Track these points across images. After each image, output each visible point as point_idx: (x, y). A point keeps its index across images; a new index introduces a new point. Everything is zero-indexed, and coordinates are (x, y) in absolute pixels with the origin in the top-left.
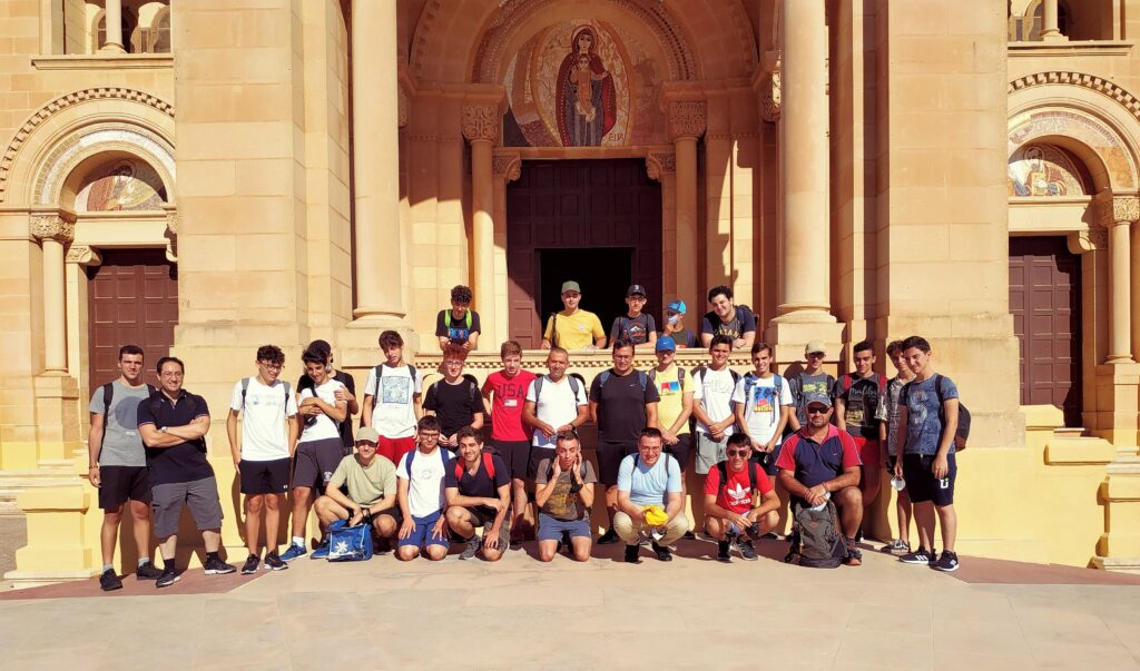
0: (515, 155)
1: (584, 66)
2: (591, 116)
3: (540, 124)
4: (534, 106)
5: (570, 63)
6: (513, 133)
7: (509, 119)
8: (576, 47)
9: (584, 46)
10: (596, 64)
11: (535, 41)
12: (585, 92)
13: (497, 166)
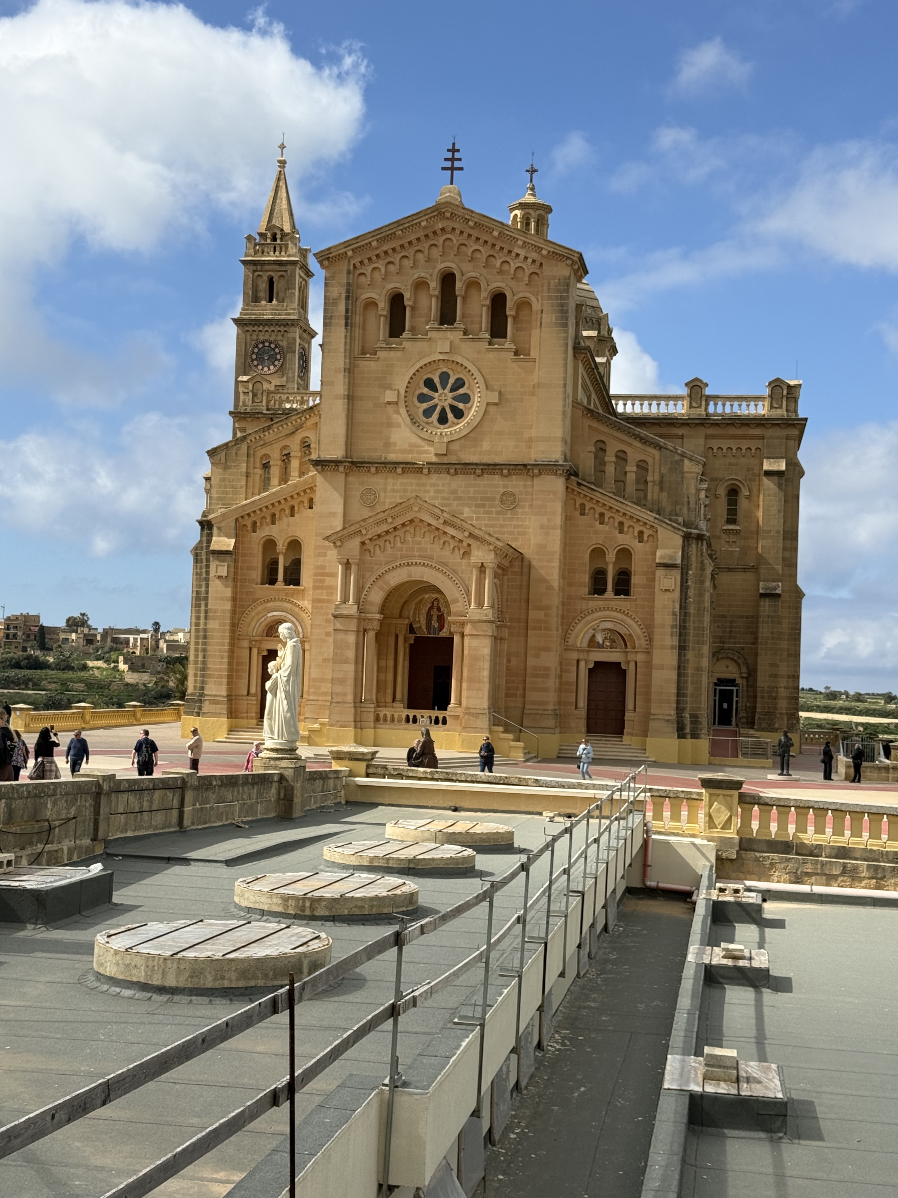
0: (412, 636)
1: (435, 610)
2: (436, 625)
3: (421, 627)
4: (419, 622)
5: (431, 608)
6: (411, 630)
7: (411, 626)
8: (433, 603)
9: (436, 603)
10: (439, 609)
11: (421, 601)
12: (435, 618)
13: (406, 640)
